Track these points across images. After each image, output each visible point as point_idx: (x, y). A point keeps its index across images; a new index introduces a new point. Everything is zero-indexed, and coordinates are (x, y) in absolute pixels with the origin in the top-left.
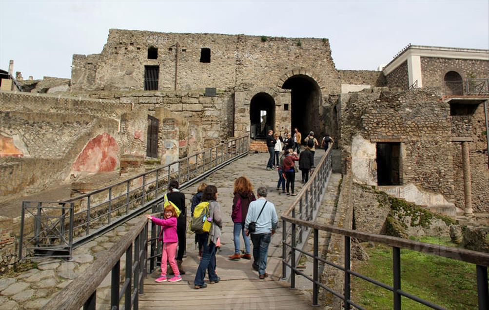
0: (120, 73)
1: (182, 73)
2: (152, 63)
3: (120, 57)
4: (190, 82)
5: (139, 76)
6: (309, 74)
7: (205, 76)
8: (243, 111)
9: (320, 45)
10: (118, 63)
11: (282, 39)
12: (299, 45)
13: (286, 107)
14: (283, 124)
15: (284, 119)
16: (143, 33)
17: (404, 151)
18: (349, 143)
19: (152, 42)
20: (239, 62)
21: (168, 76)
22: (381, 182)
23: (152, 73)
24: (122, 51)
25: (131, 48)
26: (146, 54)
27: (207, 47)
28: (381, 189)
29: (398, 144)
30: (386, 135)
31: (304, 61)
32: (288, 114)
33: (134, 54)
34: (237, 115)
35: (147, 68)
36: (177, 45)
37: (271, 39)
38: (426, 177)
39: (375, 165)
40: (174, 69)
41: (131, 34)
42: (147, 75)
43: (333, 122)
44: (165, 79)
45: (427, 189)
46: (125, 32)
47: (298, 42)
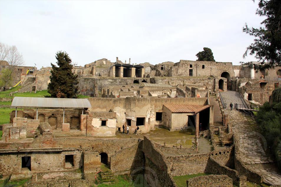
0: (184, 71)
1: (198, 71)
2: (191, 69)
3: (183, 67)
4: (200, 73)
5: (188, 72)
6: (227, 72)
7: (203, 72)
8: (217, 83)
9: (230, 64)
10: (183, 69)
11: (221, 62)
12: (225, 64)
13: (226, 82)
14: (225, 86)
15: (225, 85)
16: (189, 61)
17: (252, 95)
18: (244, 93)
19: (191, 63)
20: (211, 68)
21: (195, 72)
22: (249, 100)
23: (191, 71)
24: (184, 66)
25: (186, 65)
26: (189, 66)
27: (204, 65)
28: (249, 101)
29: (251, 94)
30: (250, 92)
31: (226, 68)
32: (226, 84)
33: (187, 66)
34: (216, 84)
35: (190, 70)
36: (197, 64)
37: (219, 63)
38: (256, 99)
39: (248, 97)
40: (196, 70)
41: (186, 61)
42: (190, 72)
43: (234, 85)
44: (194, 72)
45: (256, 101)
46: (184, 61)
47: (225, 63)
